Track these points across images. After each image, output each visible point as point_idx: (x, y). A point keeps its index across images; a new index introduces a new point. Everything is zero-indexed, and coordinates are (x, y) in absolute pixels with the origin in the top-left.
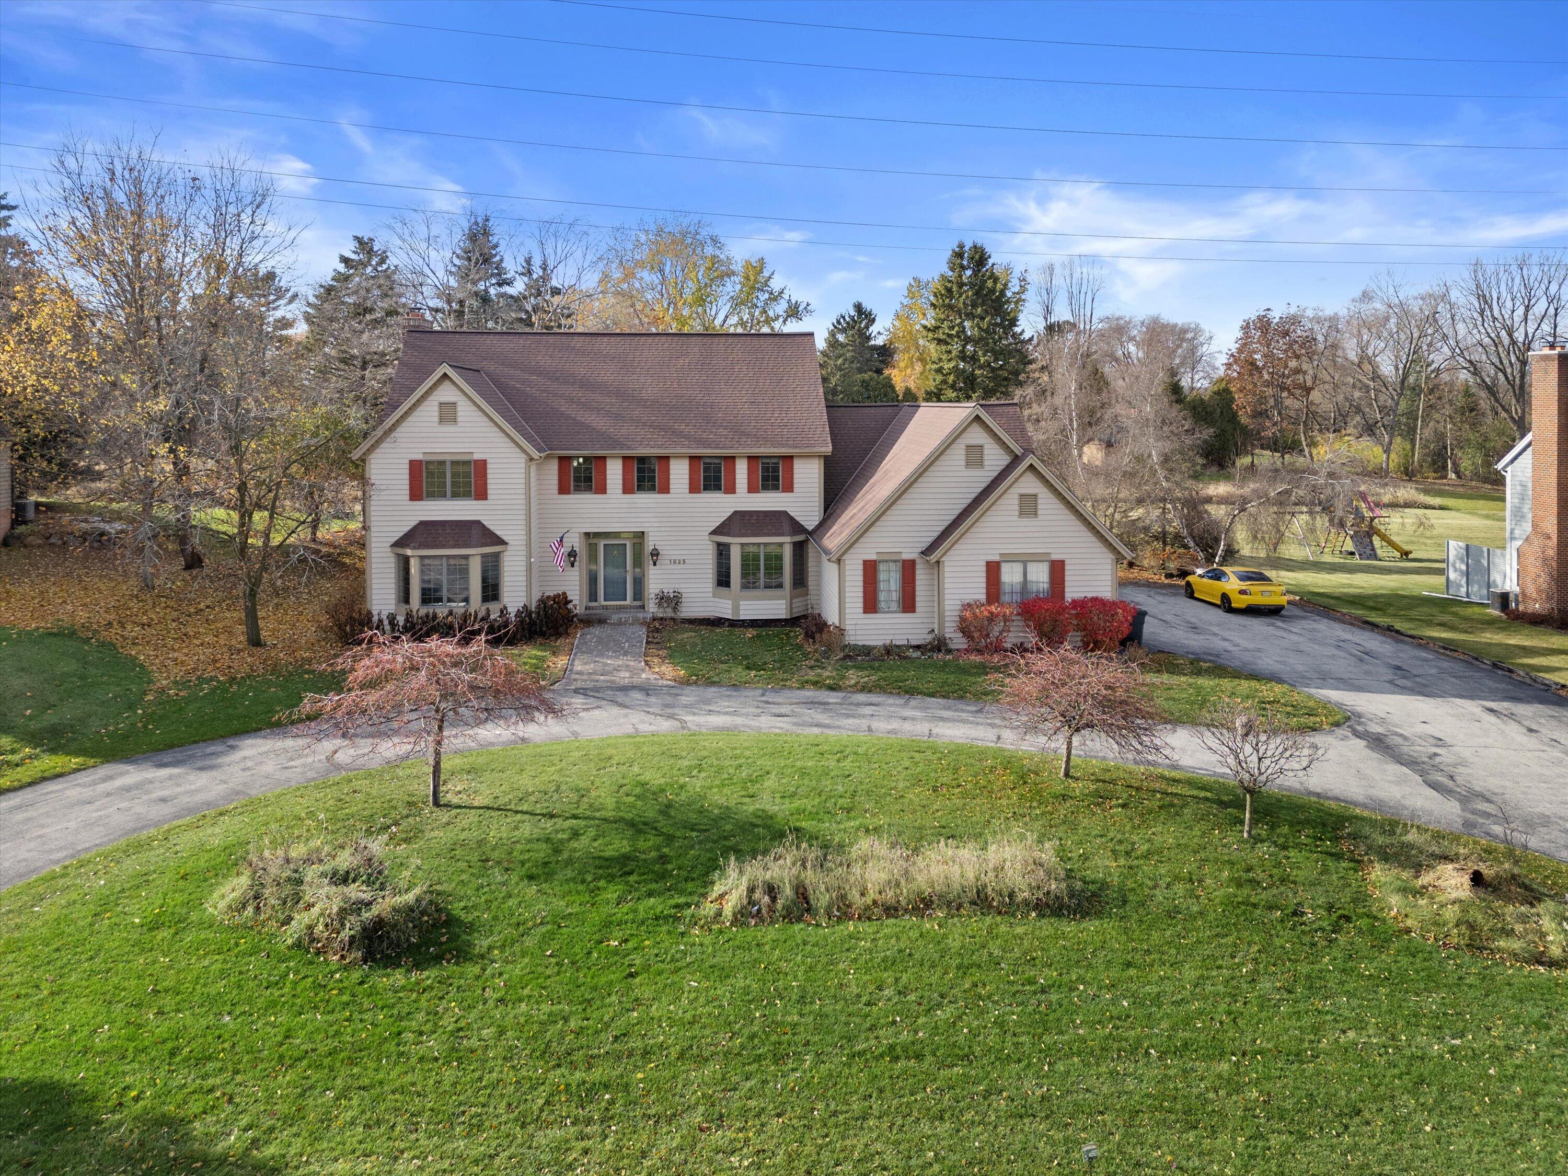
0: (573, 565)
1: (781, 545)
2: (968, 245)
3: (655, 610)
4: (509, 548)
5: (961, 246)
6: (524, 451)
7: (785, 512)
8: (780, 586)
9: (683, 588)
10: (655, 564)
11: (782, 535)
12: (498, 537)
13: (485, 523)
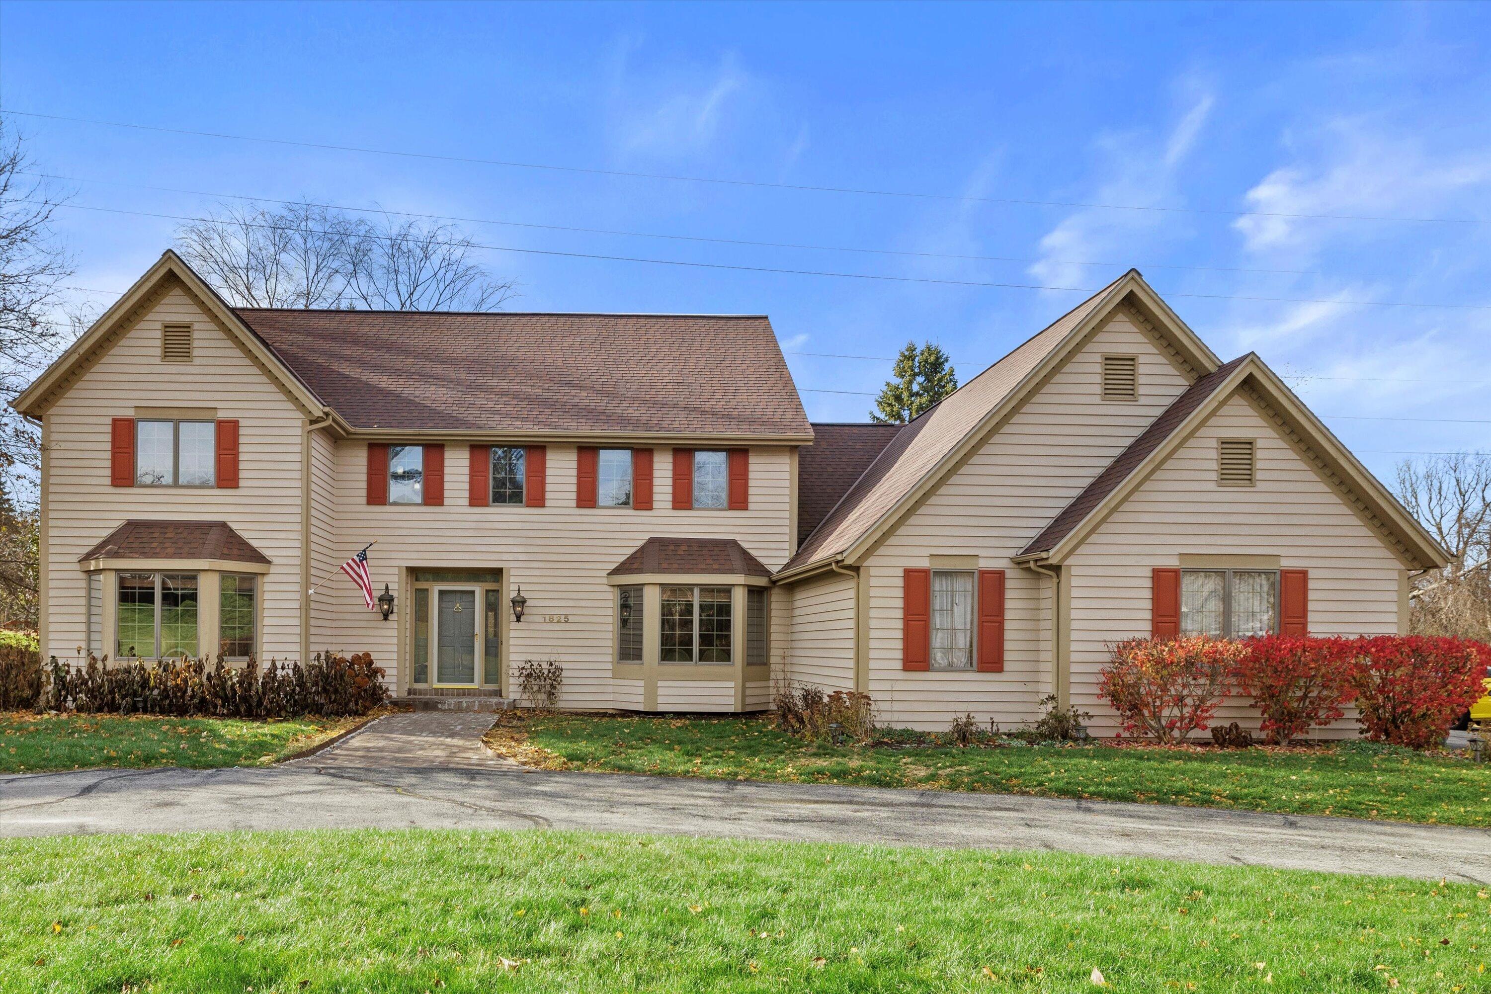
0: (386, 617)
1: (727, 590)
2: (920, 347)
3: (517, 696)
4: (273, 569)
5: (912, 349)
6: (302, 407)
7: (735, 543)
8: (726, 656)
9: (565, 660)
10: (518, 619)
11: (731, 571)
12: (253, 550)
13: (234, 526)
